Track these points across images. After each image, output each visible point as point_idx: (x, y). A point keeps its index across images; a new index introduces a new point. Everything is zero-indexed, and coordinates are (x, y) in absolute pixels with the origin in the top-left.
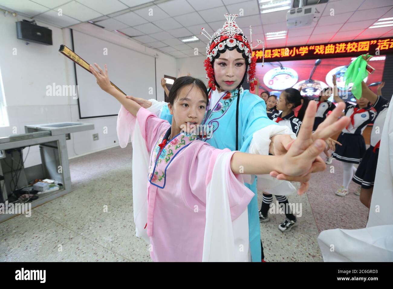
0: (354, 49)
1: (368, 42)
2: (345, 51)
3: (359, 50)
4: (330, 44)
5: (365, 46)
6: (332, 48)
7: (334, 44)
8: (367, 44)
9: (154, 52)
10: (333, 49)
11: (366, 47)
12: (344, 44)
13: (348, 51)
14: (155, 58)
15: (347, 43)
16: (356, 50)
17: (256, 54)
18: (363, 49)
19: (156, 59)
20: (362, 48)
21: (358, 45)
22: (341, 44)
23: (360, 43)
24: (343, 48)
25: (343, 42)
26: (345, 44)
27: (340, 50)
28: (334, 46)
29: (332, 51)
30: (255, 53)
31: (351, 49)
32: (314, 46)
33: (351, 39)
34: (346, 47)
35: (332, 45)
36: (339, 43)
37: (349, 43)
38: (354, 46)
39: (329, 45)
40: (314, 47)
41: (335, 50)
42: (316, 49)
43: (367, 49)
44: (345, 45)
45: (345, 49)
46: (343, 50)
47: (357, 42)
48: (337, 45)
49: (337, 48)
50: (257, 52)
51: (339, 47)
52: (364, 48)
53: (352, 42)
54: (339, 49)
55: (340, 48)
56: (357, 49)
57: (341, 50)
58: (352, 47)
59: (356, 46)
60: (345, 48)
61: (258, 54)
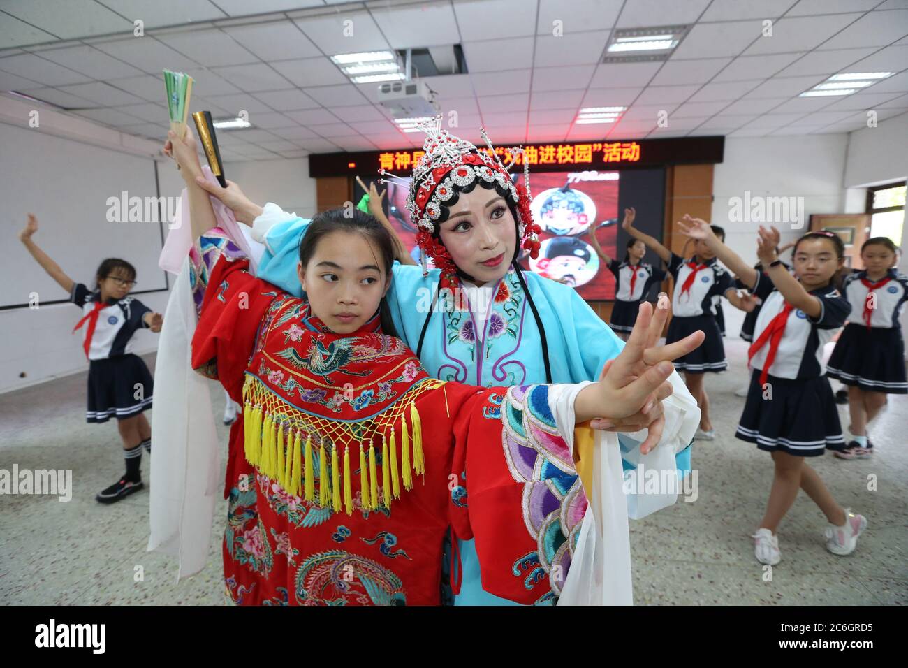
0: (568, 159)
1: (589, 146)
2: (554, 161)
3: (577, 160)
4: (530, 145)
5: (585, 153)
6: (534, 153)
7: (537, 146)
8: (588, 150)
9: (154, 148)
10: (536, 156)
11: (587, 154)
12: (552, 147)
13: (560, 161)
14: (156, 162)
15: (556, 145)
16: (571, 160)
17: (396, 158)
18: (582, 158)
19: (159, 164)
20: (581, 156)
21: (574, 151)
22: (548, 147)
23: (577, 147)
24: (552, 155)
25: (550, 144)
26: (554, 147)
27: (547, 158)
28: (536, 151)
29: (534, 159)
30: (394, 157)
31: (563, 158)
32: (502, 149)
33: (561, 139)
34: (556, 152)
35: (532, 147)
36: (545, 145)
37: (560, 146)
38: (568, 153)
39: (528, 148)
40: (504, 151)
41: (539, 157)
42: (506, 154)
43: (589, 159)
44: (554, 149)
45: (555, 158)
46: (552, 158)
47: (573, 144)
48: (541, 148)
49: (542, 153)
50: (398, 154)
51: (545, 152)
52: (584, 156)
53: (564, 144)
54: (545, 157)
55: (547, 155)
56: (573, 157)
57: (549, 158)
58: (565, 154)
59: (571, 153)
60: (554, 154)
61: (400, 159)
